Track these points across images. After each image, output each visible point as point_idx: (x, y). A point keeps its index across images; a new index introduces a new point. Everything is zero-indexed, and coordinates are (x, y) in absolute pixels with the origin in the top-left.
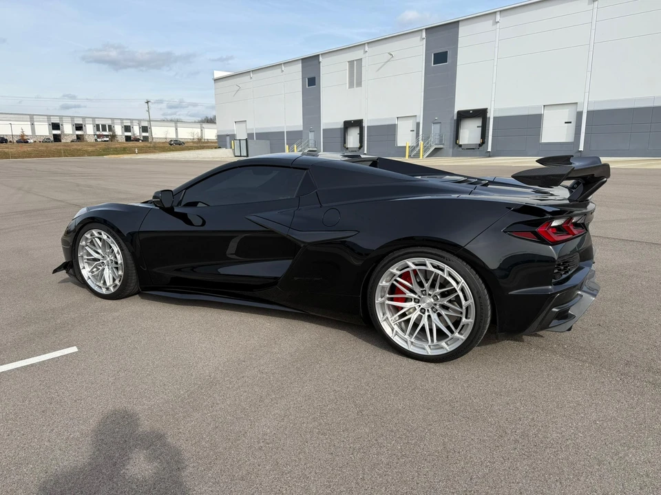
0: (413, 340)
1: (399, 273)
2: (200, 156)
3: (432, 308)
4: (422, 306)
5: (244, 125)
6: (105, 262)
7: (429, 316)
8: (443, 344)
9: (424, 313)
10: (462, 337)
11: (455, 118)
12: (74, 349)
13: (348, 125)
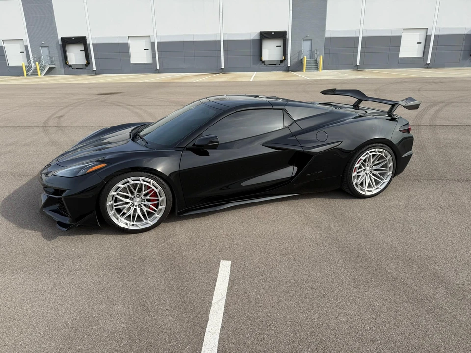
10: (387, 181)
11: (60, 43)
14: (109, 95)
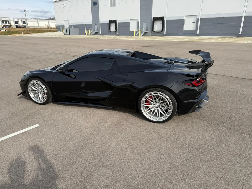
0: (153, 117)
1: (149, 96)
2: (50, 35)
3: (159, 107)
4: (156, 106)
5: (67, 22)
6: (39, 91)
7: (158, 109)
8: (162, 118)
9: (156, 108)
10: (168, 115)
11: (152, 20)
12: (37, 125)
13: (111, 22)
14: (146, 47)
